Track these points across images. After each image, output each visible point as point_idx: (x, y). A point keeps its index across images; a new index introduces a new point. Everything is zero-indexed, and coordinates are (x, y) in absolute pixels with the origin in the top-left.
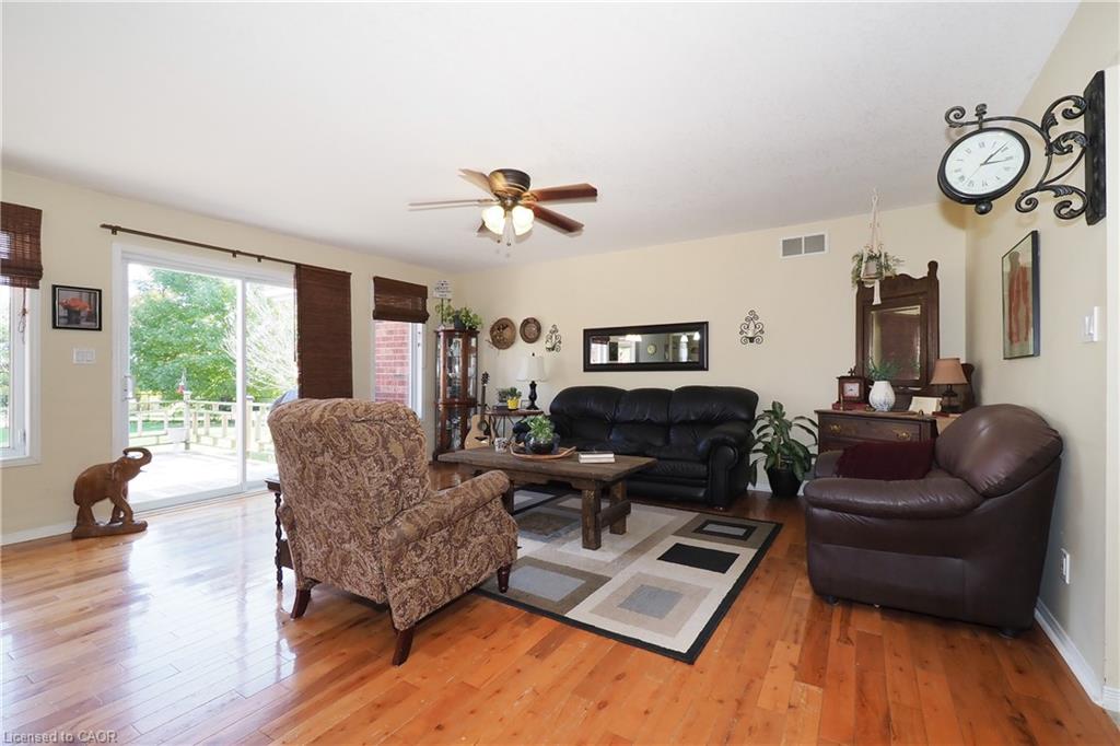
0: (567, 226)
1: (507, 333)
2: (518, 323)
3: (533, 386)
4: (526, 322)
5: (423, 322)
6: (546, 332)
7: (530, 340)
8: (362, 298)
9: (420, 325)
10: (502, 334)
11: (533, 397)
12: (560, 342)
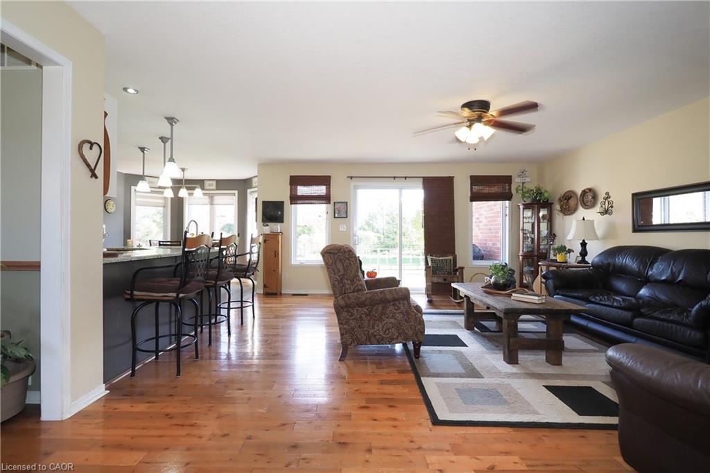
0: (520, 129)
1: (572, 202)
2: (579, 193)
3: (584, 244)
4: (584, 192)
5: (509, 200)
6: (601, 199)
7: (587, 206)
8: (462, 190)
9: (507, 202)
10: (569, 203)
11: (584, 253)
12: (612, 207)
